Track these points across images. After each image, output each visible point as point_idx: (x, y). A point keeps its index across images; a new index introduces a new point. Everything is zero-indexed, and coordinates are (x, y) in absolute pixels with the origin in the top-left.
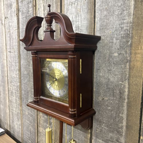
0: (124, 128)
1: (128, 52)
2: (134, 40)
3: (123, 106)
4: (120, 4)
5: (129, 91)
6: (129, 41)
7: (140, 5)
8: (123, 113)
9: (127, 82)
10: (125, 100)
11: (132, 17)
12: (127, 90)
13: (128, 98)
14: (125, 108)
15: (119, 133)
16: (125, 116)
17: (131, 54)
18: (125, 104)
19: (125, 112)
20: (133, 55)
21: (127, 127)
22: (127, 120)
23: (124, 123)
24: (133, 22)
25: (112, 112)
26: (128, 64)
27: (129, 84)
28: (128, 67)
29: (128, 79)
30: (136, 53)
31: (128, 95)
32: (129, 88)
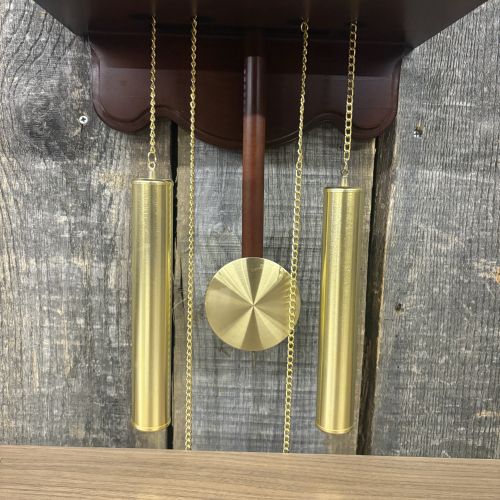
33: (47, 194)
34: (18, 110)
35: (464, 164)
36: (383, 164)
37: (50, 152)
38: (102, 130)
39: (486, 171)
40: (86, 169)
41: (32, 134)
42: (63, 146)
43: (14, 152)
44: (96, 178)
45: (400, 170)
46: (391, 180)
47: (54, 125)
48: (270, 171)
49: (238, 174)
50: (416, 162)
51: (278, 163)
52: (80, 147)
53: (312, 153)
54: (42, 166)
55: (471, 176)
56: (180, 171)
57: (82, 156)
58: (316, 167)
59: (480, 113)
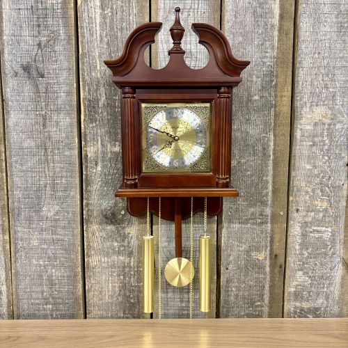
0: (270, 194)
1: (273, 94)
2: (279, 80)
3: (267, 166)
4: (260, 31)
5: (275, 145)
6: (273, 81)
7: (285, 39)
8: (267, 175)
9: (272, 133)
10: (270, 156)
11: (276, 51)
12: (272, 143)
13: (274, 154)
14: (271, 167)
15: (264, 203)
16: (270, 178)
17: (276, 96)
18: (271, 163)
19: (271, 173)
20: (278, 99)
21: (274, 192)
22: (273, 182)
23: (270, 188)
24: (278, 58)
25: (253, 178)
26: (273, 109)
27: (275, 136)
28: (272, 113)
29: (274, 130)
30: (282, 96)
31: (274, 150)
32: (275, 140)
33: (111, 237)
34: (102, 211)
35: (246, 222)
36: (219, 223)
37: (112, 223)
38: (128, 216)
39: (253, 224)
40: (124, 228)
41: (106, 218)
42: (116, 221)
43: (100, 224)
44: (127, 230)
45: (225, 224)
46: (222, 228)
47: (113, 214)
48: (183, 226)
49: (173, 226)
50: (230, 222)
51: (186, 223)
52: (122, 221)
53: (196, 219)
54: (109, 228)
55: (249, 225)
56: (154, 227)
57: (123, 224)
58: (198, 224)
59: (251, 206)
